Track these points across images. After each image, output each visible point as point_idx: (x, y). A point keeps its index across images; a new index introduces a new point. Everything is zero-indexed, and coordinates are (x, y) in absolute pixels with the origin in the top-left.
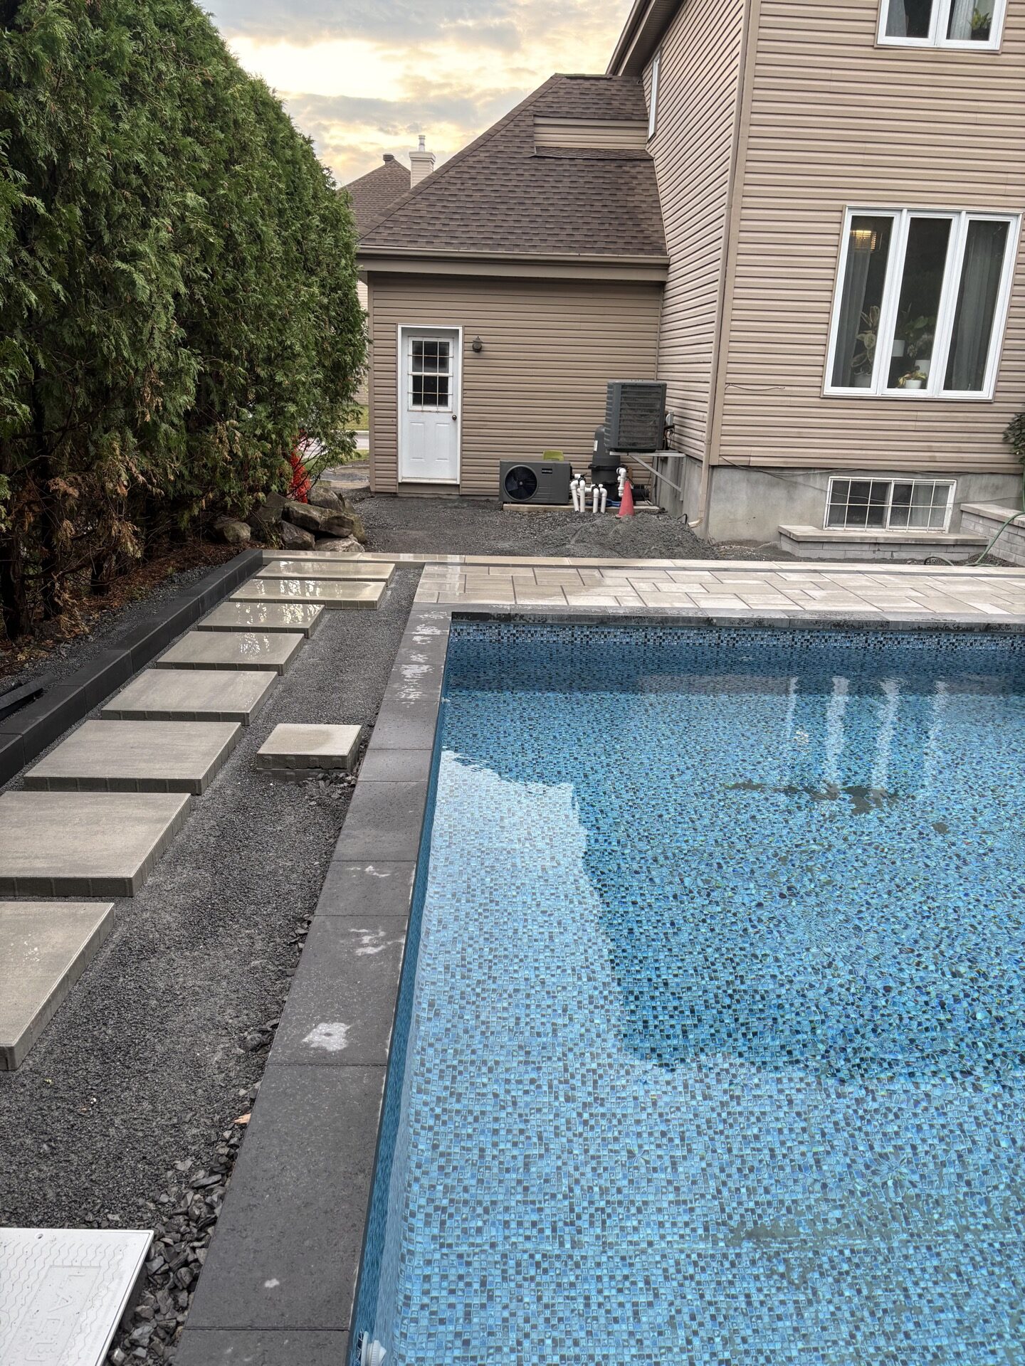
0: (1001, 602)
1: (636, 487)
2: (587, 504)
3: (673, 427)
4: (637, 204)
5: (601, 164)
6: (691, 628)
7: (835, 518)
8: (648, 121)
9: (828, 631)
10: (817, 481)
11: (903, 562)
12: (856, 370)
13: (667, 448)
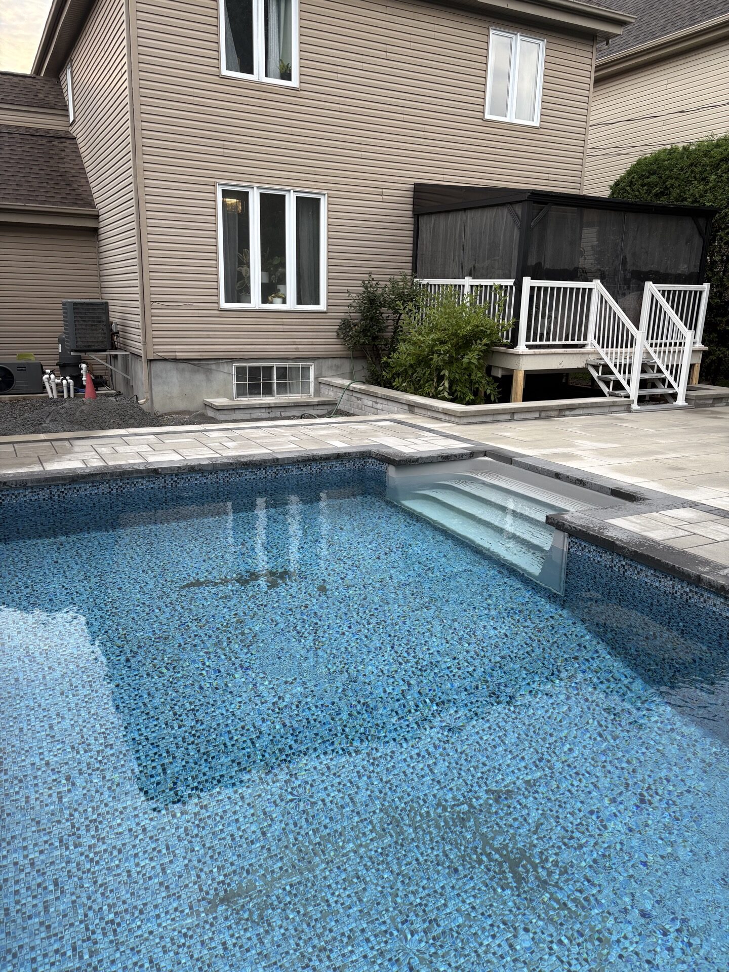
0: (345, 439)
1: (96, 377)
2: (58, 392)
3: (118, 333)
4: (68, 170)
5: (34, 138)
6: (143, 478)
7: (241, 392)
8: (68, 110)
9: (240, 469)
10: (225, 368)
11: (288, 418)
12: (240, 291)
13: (116, 349)
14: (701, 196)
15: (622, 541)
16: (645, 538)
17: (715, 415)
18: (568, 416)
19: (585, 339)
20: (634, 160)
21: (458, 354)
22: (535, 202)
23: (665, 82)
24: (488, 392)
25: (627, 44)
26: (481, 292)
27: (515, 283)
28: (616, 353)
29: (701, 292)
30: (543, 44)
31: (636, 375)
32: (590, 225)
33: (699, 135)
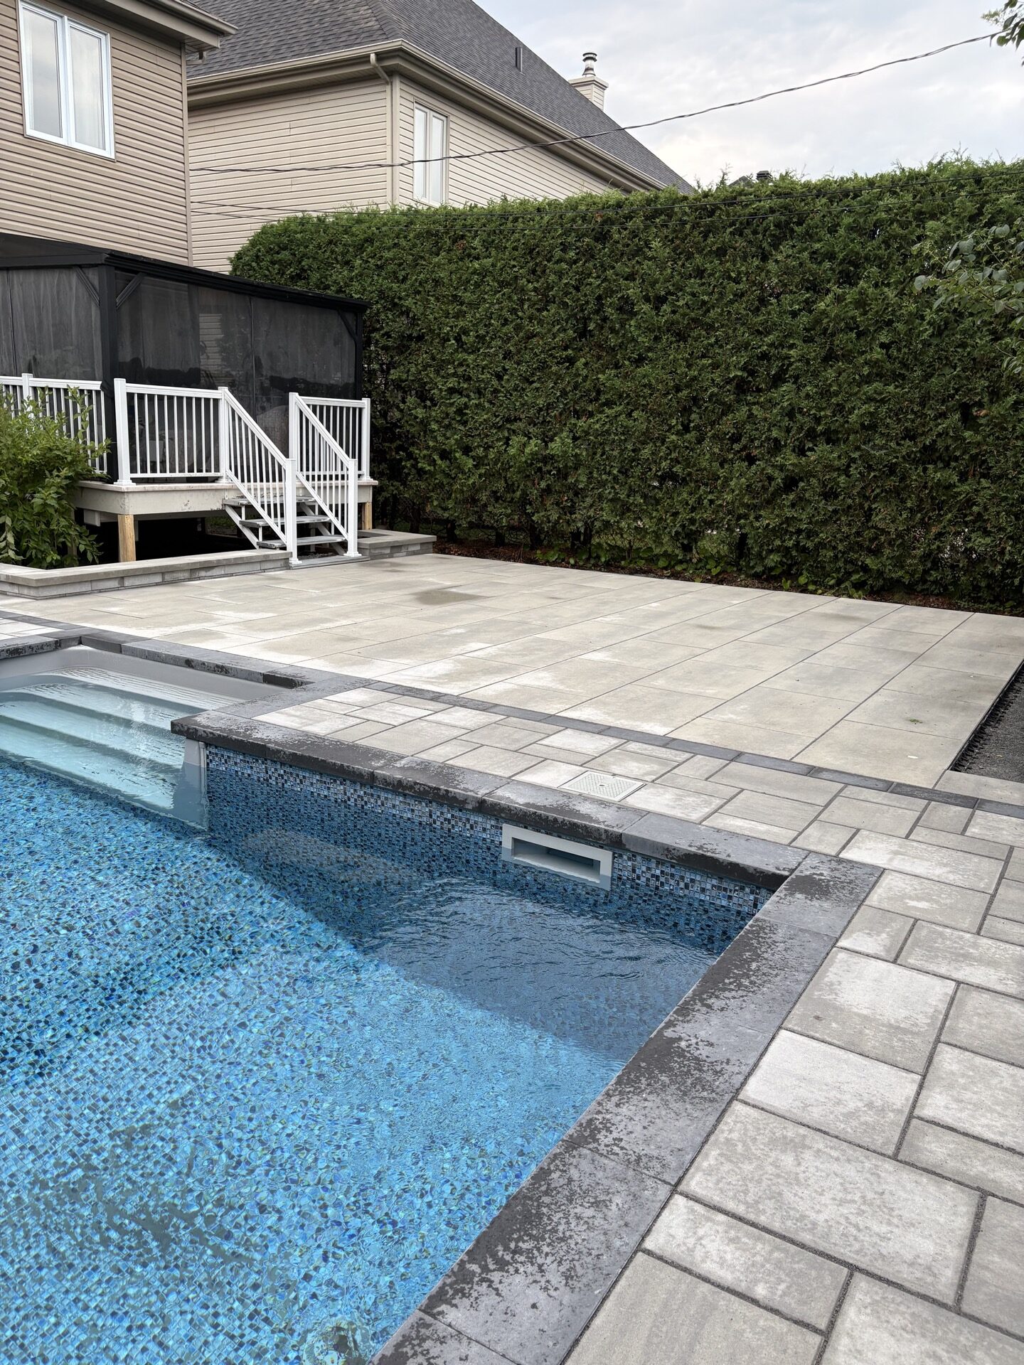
14: (347, 285)
15: (276, 743)
16: (307, 734)
17: (395, 568)
18: (204, 578)
19: (217, 469)
20: (258, 227)
21: (23, 491)
22: (117, 268)
23: (287, 126)
24: (82, 548)
25: (229, 64)
26: (51, 397)
27: (102, 386)
28: (262, 489)
29: (361, 410)
30: (106, 40)
31: (291, 520)
32: (207, 310)
33: (336, 205)
